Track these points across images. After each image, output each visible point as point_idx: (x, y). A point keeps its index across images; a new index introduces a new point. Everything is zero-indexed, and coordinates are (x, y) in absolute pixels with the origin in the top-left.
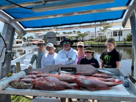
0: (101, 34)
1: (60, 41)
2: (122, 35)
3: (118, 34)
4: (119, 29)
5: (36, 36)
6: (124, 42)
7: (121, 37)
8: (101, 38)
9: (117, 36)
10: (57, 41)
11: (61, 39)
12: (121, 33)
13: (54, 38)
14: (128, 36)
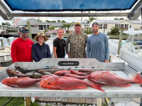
0: (87, 25)
1: (43, 29)
2: (106, 29)
3: (103, 26)
4: (105, 22)
5: (14, 23)
7: (105, 30)
8: (86, 30)
9: (102, 28)
10: (40, 30)
11: (44, 27)
12: (106, 26)
13: (36, 26)
14: (112, 29)
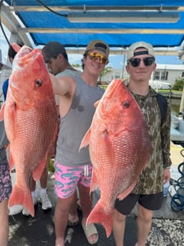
2: (166, 79)
6: (169, 91)
9: (159, 79)
12: (166, 75)
14: (176, 81)
